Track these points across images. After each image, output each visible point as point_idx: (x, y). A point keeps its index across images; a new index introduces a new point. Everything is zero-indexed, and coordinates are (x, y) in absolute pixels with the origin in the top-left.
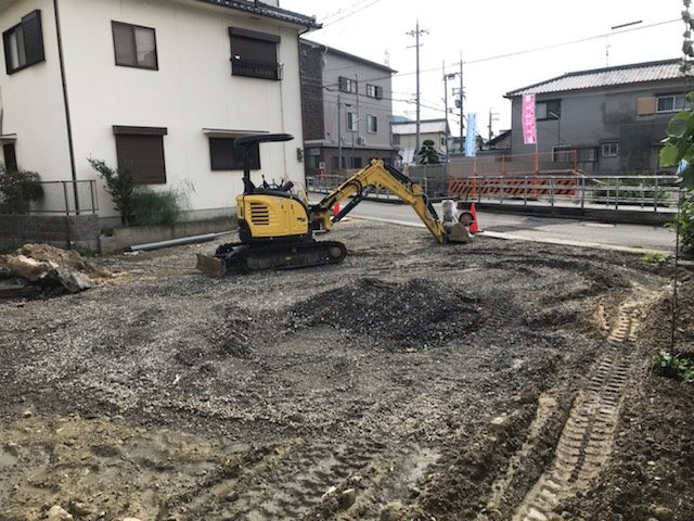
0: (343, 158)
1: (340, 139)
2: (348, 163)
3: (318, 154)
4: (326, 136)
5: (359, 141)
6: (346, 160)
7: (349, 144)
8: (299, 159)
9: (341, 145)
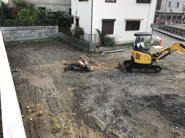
0: (165, 16)
1: (165, 10)
2: (166, 18)
4: (161, 9)
5: (172, 10)
6: (166, 17)
7: (168, 11)
8: (151, 27)
9: (165, 12)
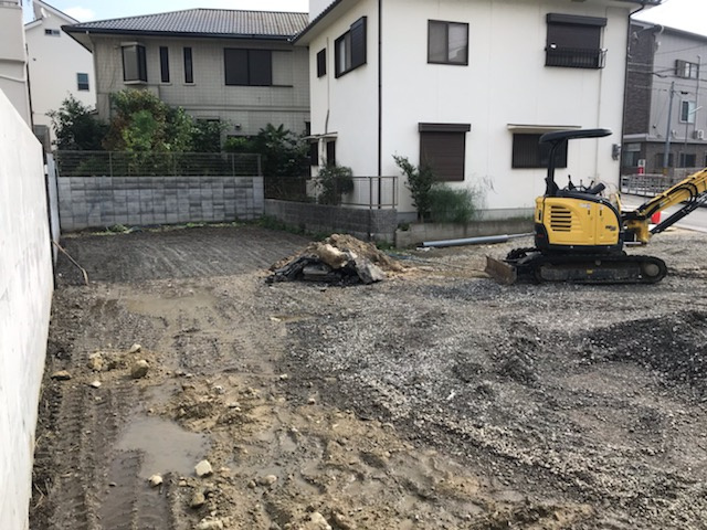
0: (671, 155)
1: (669, 132)
2: (676, 160)
3: (639, 150)
4: (651, 129)
5: (695, 135)
6: (675, 157)
7: (680, 138)
8: (614, 156)
9: (670, 140)
